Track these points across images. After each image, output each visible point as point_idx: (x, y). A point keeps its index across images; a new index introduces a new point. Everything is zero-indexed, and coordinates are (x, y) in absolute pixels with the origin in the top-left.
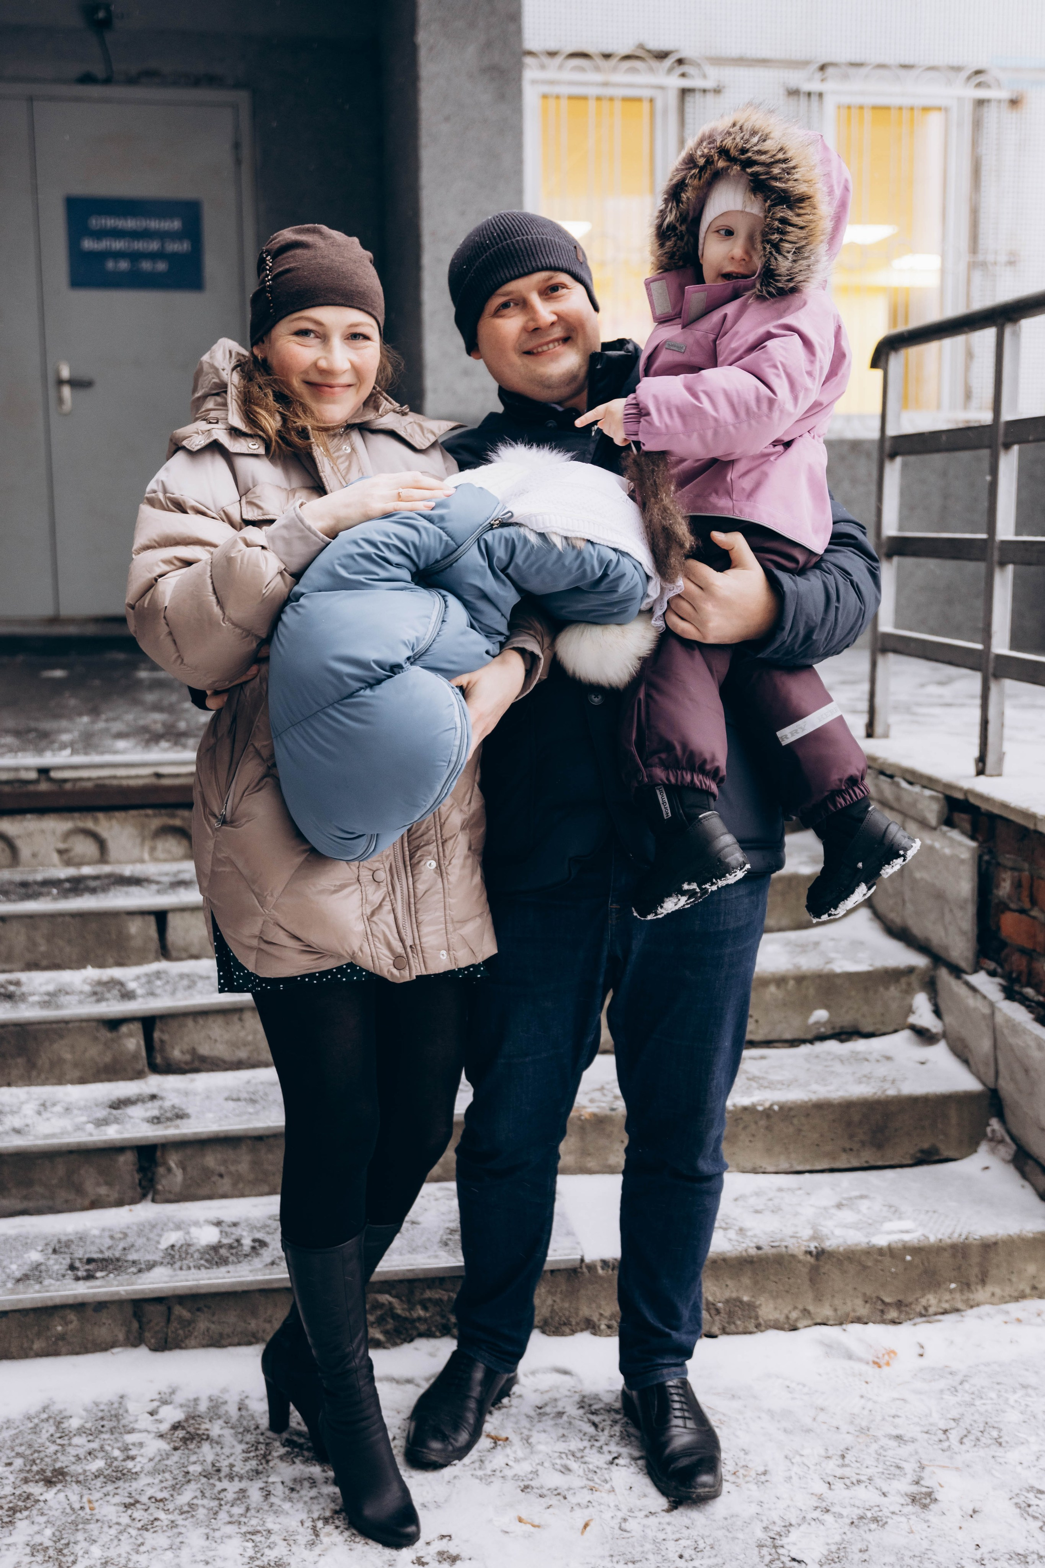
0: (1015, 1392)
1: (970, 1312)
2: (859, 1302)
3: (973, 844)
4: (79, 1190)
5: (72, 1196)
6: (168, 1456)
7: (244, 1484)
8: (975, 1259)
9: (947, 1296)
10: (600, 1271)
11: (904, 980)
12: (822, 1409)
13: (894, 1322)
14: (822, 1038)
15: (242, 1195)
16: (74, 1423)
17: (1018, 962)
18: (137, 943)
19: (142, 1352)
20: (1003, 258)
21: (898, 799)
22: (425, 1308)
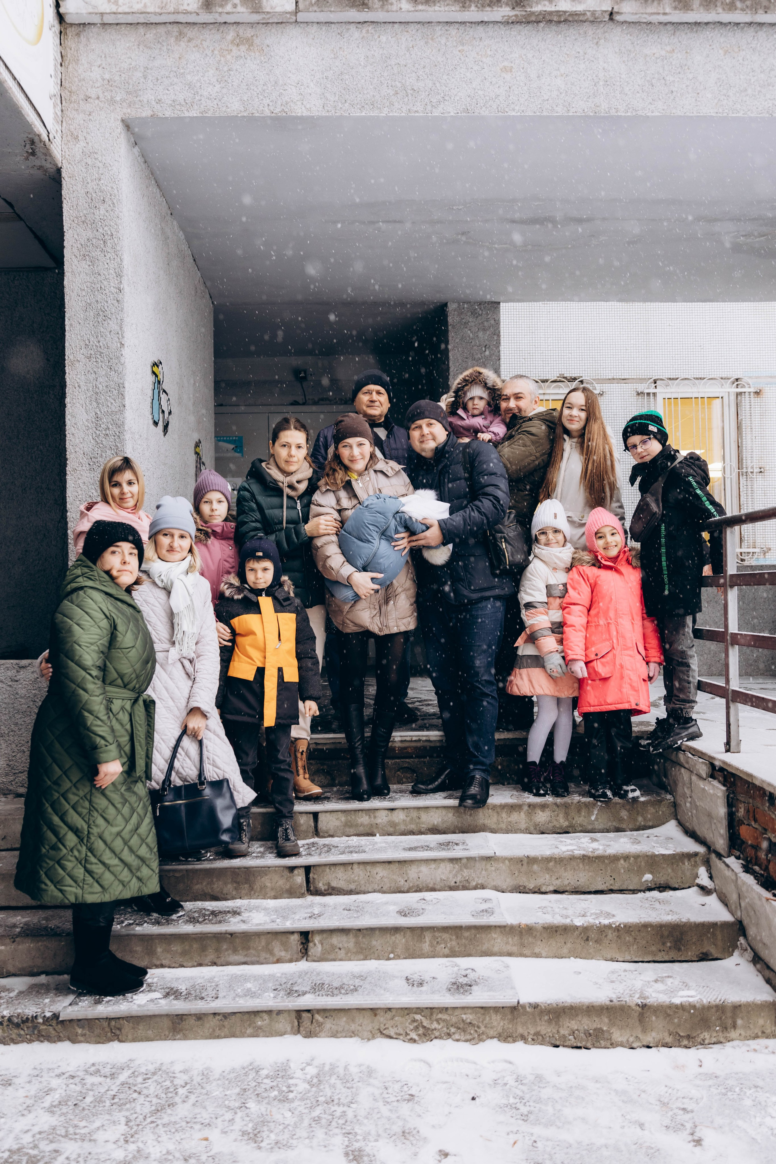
0: (750, 1089)
1: (728, 1044)
2: (666, 1034)
3: (724, 788)
4: (272, 953)
5: (268, 956)
6: (309, 1091)
7: (345, 1109)
8: (729, 1014)
9: (715, 1034)
10: (528, 1009)
11: (692, 860)
12: (644, 1091)
13: (686, 1047)
14: (650, 889)
15: (350, 960)
16: (264, 1073)
17: (750, 852)
18: (304, 828)
19: (299, 1038)
20: (757, 470)
21: (687, 763)
22: (439, 1024)
